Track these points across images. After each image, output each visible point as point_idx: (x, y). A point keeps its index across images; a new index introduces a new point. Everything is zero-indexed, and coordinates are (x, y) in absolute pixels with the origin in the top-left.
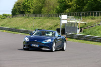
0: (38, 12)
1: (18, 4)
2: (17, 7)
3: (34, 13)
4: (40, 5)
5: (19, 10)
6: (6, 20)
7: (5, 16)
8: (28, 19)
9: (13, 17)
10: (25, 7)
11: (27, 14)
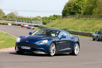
0: (89, 13)
1: (68, 5)
2: (67, 8)
3: (84, 14)
4: (91, 5)
5: (69, 11)
6: (57, 21)
7: (56, 17)
8: (78, 20)
9: (63, 18)
10: (76, 8)
11: (78, 15)
